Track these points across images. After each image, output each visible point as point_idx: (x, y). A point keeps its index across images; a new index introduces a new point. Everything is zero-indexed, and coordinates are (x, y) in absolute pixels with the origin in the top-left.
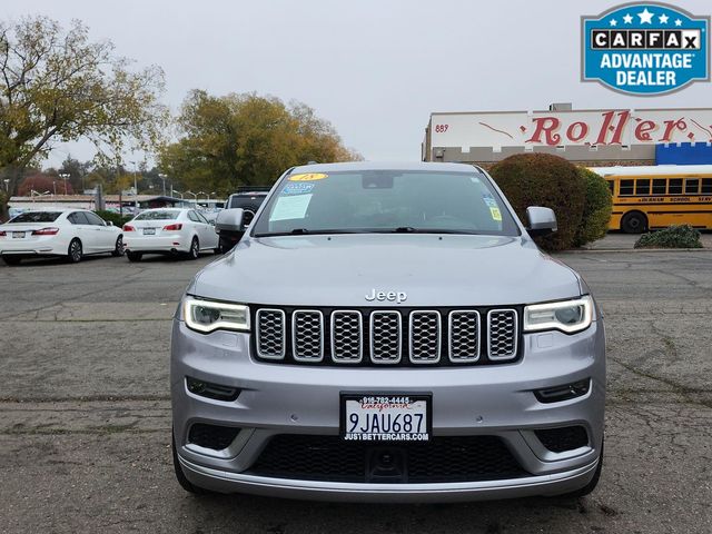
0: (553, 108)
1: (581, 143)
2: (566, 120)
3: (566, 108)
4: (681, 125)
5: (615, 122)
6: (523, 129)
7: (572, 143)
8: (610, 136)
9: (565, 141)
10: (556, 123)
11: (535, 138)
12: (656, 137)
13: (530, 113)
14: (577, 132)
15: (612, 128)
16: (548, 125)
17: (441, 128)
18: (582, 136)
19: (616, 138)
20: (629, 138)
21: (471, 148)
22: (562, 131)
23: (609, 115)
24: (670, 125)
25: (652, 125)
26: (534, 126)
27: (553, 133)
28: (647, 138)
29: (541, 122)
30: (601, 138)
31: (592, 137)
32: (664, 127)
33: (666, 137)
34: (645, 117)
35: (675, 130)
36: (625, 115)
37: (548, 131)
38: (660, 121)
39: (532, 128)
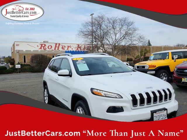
0: (44, 42)
1: (51, 50)
2: (47, 45)
3: (47, 42)
4: (70, 47)
5: (58, 45)
6: (38, 46)
7: (49, 50)
8: (57, 48)
9: (47, 49)
10: (45, 45)
11: (41, 48)
12: (66, 49)
13: (39, 43)
14: (50, 47)
15: (57, 47)
16: (43, 45)
17: (17, 45)
19: (58, 49)
20: (60, 49)
21: (26, 50)
22: (47, 47)
23: (56, 44)
24: (68, 47)
25: (65, 47)
26: (40, 45)
27: (45, 47)
28: (64, 49)
29: (42, 45)
30: (55, 49)
31: (53, 48)
33: (68, 49)
34: (63, 45)
35: (69, 48)
36: (59, 44)
37: (44, 47)
38: (66, 45)
39: (40, 46)
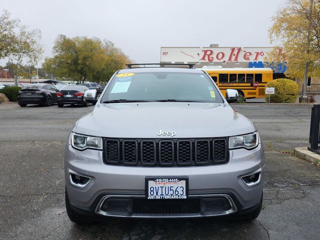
0: (212, 46)
1: (222, 61)
2: (216, 51)
3: (216, 46)
4: (262, 54)
5: (236, 52)
6: (198, 54)
7: (218, 61)
8: (233, 58)
9: (215, 60)
10: (212, 52)
11: (203, 58)
12: (252, 59)
13: (201, 48)
14: (220, 56)
15: (234, 55)
16: (209, 53)
17: (165, 53)
18: (222, 58)
19: (236, 59)
20: (241, 59)
21: (175, 62)
22: (214, 56)
23: (233, 49)
24: (258, 54)
25: (250, 54)
26: (203, 53)
27: (211, 56)
28: (248, 59)
29: (206, 52)
30: (230, 59)
31: (226, 58)
32: (255, 55)
33: (256, 59)
34: (248, 50)
35: (260, 56)
36: (239, 49)
37: (209, 56)
38: (253, 52)
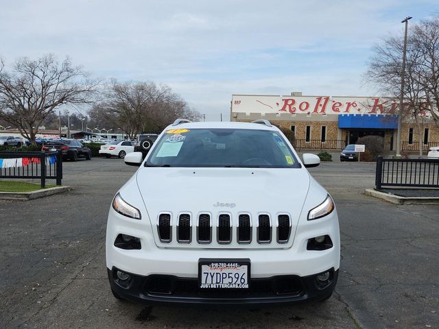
0: (293, 94)
1: (306, 112)
2: (298, 101)
3: (299, 94)
4: (354, 104)
5: (322, 102)
6: (278, 104)
7: (301, 112)
8: (320, 109)
9: (298, 111)
10: (294, 102)
11: (284, 109)
12: (342, 111)
13: (281, 96)
14: (304, 106)
15: (321, 105)
16: (290, 102)
17: (237, 102)
18: (306, 109)
19: (323, 110)
20: (329, 110)
21: (251, 114)
22: (297, 106)
23: (319, 99)
24: (349, 105)
25: (340, 104)
26: (284, 102)
27: (292, 107)
28: (338, 111)
29: (286, 101)
30: (316, 110)
31: (311, 109)
32: (346, 106)
33: (347, 111)
34: (337, 100)
35: (351, 108)
36: (327, 99)
37: (290, 106)
38: (344, 102)
39: (282, 104)
